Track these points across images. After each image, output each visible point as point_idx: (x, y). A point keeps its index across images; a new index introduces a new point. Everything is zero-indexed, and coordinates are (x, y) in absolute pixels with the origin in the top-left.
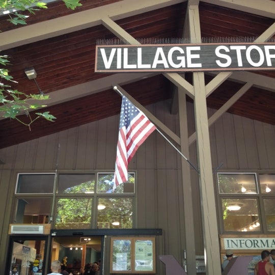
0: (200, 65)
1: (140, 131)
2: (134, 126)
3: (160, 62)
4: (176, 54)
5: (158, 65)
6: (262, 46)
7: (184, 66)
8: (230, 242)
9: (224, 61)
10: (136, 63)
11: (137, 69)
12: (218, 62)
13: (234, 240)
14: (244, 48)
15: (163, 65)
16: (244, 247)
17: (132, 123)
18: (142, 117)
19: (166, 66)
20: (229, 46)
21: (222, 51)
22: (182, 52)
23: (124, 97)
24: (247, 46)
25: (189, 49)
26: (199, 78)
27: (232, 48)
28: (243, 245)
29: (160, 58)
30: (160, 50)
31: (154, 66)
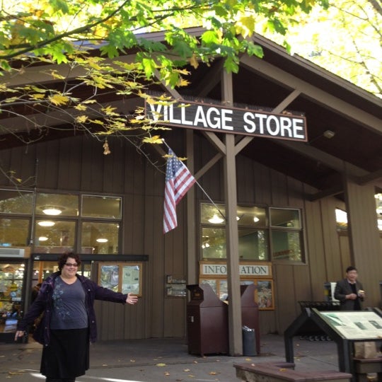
0: (231, 128)
1: (183, 183)
2: (179, 177)
3: (200, 120)
4: (213, 114)
5: (199, 123)
6: (278, 117)
7: (219, 127)
8: (208, 268)
9: (250, 127)
10: (180, 118)
11: (181, 124)
12: (246, 127)
13: (211, 266)
14: (265, 116)
15: (202, 123)
16: (219, 273)
17: (177, 174)
18: (185, 171)
19: (205, 125)
20: (254, 113)
21: (249, 118)
22: (218, 113)
23: (170, 149)
24: (268, 115)
25: (224, 111)
26: (230, 140)
27: (257, 115)
28: (219, 271)
29: (200, 117)
30: (200, 109)
31: (196, 124)
